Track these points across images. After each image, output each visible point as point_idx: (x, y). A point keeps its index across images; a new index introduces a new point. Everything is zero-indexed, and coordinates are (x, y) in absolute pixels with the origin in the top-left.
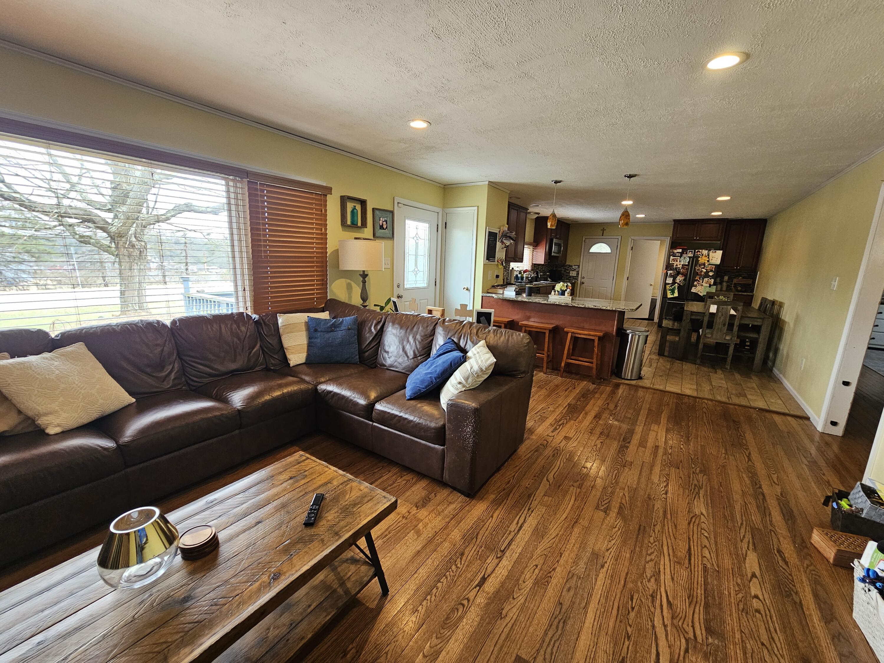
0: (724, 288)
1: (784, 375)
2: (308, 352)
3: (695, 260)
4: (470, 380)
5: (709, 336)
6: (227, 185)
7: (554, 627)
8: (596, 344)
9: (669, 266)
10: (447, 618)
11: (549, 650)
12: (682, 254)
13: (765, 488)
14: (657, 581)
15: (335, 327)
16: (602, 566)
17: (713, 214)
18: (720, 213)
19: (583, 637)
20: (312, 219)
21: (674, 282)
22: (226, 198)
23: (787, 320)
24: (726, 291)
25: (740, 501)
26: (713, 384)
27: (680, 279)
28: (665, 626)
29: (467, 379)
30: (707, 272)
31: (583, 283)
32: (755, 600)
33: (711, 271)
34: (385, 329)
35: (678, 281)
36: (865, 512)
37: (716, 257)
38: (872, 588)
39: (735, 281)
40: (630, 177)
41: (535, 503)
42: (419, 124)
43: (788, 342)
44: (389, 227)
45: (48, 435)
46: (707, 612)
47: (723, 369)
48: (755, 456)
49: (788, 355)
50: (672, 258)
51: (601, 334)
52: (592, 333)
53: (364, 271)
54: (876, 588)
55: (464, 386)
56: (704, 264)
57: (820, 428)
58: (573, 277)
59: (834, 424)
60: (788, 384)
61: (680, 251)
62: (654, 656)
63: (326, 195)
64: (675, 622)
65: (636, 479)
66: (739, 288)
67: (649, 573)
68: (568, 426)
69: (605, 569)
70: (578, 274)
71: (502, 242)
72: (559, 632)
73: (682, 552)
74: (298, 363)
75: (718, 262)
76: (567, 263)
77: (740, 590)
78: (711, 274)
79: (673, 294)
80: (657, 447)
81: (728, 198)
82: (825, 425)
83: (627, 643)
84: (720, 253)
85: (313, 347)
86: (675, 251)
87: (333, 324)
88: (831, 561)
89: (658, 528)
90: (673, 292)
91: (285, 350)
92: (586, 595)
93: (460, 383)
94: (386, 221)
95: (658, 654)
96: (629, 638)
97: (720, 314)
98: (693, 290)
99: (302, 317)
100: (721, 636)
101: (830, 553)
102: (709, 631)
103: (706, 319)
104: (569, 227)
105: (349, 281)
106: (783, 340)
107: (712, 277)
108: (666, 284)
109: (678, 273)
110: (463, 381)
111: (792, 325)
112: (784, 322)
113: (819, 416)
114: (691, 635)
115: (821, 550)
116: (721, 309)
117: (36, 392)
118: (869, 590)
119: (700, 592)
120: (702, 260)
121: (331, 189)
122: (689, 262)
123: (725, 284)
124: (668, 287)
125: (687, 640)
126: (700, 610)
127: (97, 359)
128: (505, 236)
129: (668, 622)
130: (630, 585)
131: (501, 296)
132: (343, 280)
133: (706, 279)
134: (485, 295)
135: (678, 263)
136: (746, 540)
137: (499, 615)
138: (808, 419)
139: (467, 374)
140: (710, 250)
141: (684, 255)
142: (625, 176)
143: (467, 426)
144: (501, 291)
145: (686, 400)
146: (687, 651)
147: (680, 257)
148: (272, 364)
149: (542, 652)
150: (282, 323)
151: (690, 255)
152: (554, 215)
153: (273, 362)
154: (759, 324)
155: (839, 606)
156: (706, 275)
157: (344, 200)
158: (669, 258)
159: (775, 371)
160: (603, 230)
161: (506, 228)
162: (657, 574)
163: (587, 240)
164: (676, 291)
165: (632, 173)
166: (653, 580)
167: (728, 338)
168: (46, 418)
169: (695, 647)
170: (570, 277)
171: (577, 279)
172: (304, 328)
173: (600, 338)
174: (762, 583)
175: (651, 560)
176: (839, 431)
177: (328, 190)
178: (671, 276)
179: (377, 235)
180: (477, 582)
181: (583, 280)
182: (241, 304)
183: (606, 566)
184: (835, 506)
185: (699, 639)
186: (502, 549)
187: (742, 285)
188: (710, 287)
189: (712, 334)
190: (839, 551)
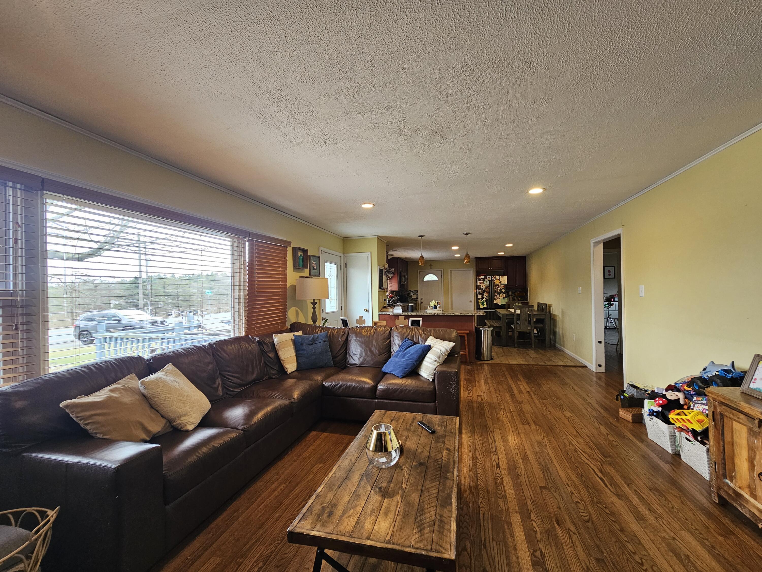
0: (511, 300)
1: (564, 347)
2: (297, 362)
3: (491, 281)
4: (441, 358)
5: (519, 328)
6: (232, 241)
7: (545, 473)
8: (466, 338)
9: (478, 287)
10: (496, 483)
11: (550, 480)
12: (484, 279)
13: (589, 400)
14: (573, 445)
15: (315, 341)
16: (546, 446)
17: (499, 254)
18: (503, 253)
19: (560, 472)
20: (279, 264)
21: (483, 298)
22: (231, 250)
23: (556, 313)
24: (512, 301)
25: (583, 408)
26: (532, 356)
27: (486, 295)
28: (588, 460)
29: (439, 358)
30: (501, 290)
31: (422, 303)
32: (614, 442)
33: (503, 289)
34: (349, 339)
35: (485, 297)
36: (635, 395)
37: (504, 280)
38: (653, 417)
39: (516, 294)
40: (467, 234)
41: (491, 429)
42: (367, 206)
43: (561, 327)
44: (318, 268)
45: (187, 431)
46: (600, 451)
47: (531, 348)
48: (575, 387)
49: (563, 334)
50: (478, 282)
51: (468, 332)
52: (462, 332)
53: (314, 300)
54: (654, 416)
55: (438, 362)
56: (498, 285)
57: (594, 370)
58: (415, 299)
59: (600, 366)
60: (569, 351)
61: (483, 277)
62: (592, 470)
63: (287, 247)
64: (591, 457)
65: (530, 408)
66: (520, 299)
67: (567, 443)
68: (474, 390)
69: (548, 447)
70: (418, 297)
71: (387, 276)
72: (549, 474)
73: (575, 433)
74: (293, 371)
75: (506, 283)
76: (409, 290)
77: (606, 440)
78: (503, 291)
79: (483, 305)
80: (528, 392)
81: (512, 245)
82: (596, 368)
83: (578, 469)
84: (505, 277)
85: (301, 357)
86: (480, 277)
87: (313, 338)
88: (631, 421)
89: (557, 426)
90: (483, 304)
91: (282, 362)
92: (548, 458)
93: (435, 361)
94: (316, 264)
95: (593, 469)
96: (578, 467)
97: (522, 314)
98: (495, 302)
99: (289, 336)
100: (610, 456)
101: (629, 417)
102: (605, 456)
103: (515, 317)
104: (407, 264)
105: (297, 309)
106: (558, 327)
107: (504, 293)
108: (477, 299)
109: (484, 292)
110: (437, 359)
111: (560, 316)
112: (555, 315)
113: (592, 363)
114: (599, 460)
115: (625, 418)
116: (522, 311)
117: (175, 399)
118: (652, 419)
119: (592, 444)
120: (497, 282)
121: (290, 243)
122: (489, 284)
123: (510, 296)
124: (479, 300)
125: (600, 462)
126: (597, 451)
127: (184, 375)
128: (388, 271)
129: (588, 458)
130: (563, 450)
131: (391, 314)
132: (294, 308)
133: (501, 294)
134: (381, 313)
135: (483, 285)
136: (596, 422)
137: (518, 475)
138: (586, 367)
139: (439, 354)
140: (500, 276)
141: (486, 280)
142: (464, 234)
143: (452, 384)
144: (391, 310)
145: (524, 367)
146: (602, 465)
147: (484, 281)
148: (273, 374)
149: (548, 482)
150: (277, 341)
151: (489, 279)
152: (422, 257)
153: (273, 372)
154: (544, 318)
155: (644, 437)
156: (501, 292)
157: (295, 250)
158: (477, 282)
159: (557, 345)
160: (431, 265)
161: (387, 266)
162: (570, 443)
163: (421, 273)
164: (485, 303)
165: (468, 232)
166: (571, 445)
167: (529, 328)
168: (184, 418)
169: (604, 463)
170: (412, 299)
171: (418, 300)
172: (291, 344)
173: (467, 334)
174: (612, 436)
175: (564, 439)
176: (603, 370)
177: (289, 243)
178: (479, 293)
179: (312, 273)
180: (496, 467)
181: (422, 301)
182: (237, 331)
183: (547, 445)
184: (622, 397)
185: (604, 460)
186: (494, 450)
187: (521, 297)
188: (504, 299)
189: (520, 327)
190: (633, 414)
